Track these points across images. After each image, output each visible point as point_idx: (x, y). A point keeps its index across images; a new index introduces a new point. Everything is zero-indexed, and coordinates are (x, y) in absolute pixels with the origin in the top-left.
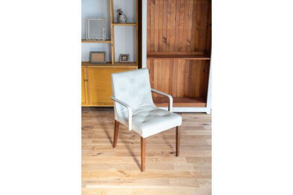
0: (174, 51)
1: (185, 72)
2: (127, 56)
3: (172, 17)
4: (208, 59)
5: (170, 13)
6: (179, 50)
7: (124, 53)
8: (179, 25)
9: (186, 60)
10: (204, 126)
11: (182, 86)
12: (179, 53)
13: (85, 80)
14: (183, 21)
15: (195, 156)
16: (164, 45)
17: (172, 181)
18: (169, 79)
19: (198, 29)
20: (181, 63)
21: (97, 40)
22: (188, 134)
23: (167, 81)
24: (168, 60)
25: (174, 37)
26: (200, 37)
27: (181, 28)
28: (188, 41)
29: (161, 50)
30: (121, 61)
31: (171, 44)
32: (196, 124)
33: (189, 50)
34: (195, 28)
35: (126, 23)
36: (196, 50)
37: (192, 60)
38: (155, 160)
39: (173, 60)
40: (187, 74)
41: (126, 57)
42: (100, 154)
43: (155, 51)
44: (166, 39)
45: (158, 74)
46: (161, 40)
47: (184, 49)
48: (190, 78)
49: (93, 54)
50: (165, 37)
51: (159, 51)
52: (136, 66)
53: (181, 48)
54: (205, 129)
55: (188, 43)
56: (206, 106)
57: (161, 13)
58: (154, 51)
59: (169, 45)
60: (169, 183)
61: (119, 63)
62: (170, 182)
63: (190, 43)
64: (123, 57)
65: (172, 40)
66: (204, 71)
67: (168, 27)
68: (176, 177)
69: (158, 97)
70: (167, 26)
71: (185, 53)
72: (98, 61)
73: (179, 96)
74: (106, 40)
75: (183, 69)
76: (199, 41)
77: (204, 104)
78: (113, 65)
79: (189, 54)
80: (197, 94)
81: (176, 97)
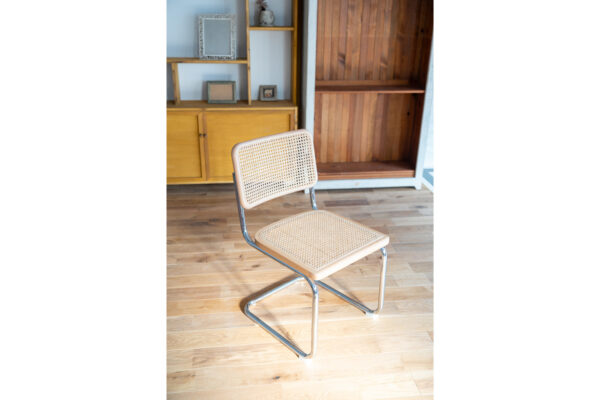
0: (359, 78)
1: (375, 117)
2: (273, 89)
3: (356, 17)
4: (421, 92)
5: (353, 8)
6: (367, 76)
7: (267, 82)
8: (368, 32)
9: (379, 94)
10: (420, 210)
11: (369, 143)
12: (366, 83)
13: (199, 135)
14: (375, 24)
15: (424, 261)
16: (341, 67)
17: (401, 304)
18: (349, 130)
19: (400, 39)
20: (370, 100)
21: (220, 59)
22: (398, 225)
23: (344, 133)
24: (347, 95)
25: (358, 54)
26: (403, 53)
27: (372, 36)
28: (383, 60)
29: (334, 77)
30: (262, 99)
31: (353, 66)
32: (405, 207)
33: (384, 77)
34: (395, 36)
35: (274, 25)
36: (396, 77)
37: (388, 95)
38: (358, 271)
39: (355, 95)
40: (379, 121)
41: (271, 91)
42: (257, 266)
43: (325, 77)
44: (344, 57)
45: (329, 122)
46: (336, 58)
47: (375, 75)
48: (384, 127)
49: (211, 86)
50: (343, 52)
51: (331, 79)
52: (293, 106)
53: (371, 73)
54: (421, 215)
55: (383, 65)
56: (414, 176)
57: (337, 9)
58: (323, 79)
59: (350, 68)
60: (397, 309)
61: (259, 102)
62: (399, 307)
63: (386, 63)
64: (267, 92)
65: (354, 59)
66: (408, 114)
67: (349, 35)
68: (405, 298)
69: (328, 163)
70: (347, 33)
71: (377, 83)
72: (221, 99)
73: (363, 159)
74: (238, 59)
75: (372, 111)
76: (402, 61)
77: (411, 172)
78: (251, 106)
79: (385, 83)
80: (396, 155)
81: (360, 162)
